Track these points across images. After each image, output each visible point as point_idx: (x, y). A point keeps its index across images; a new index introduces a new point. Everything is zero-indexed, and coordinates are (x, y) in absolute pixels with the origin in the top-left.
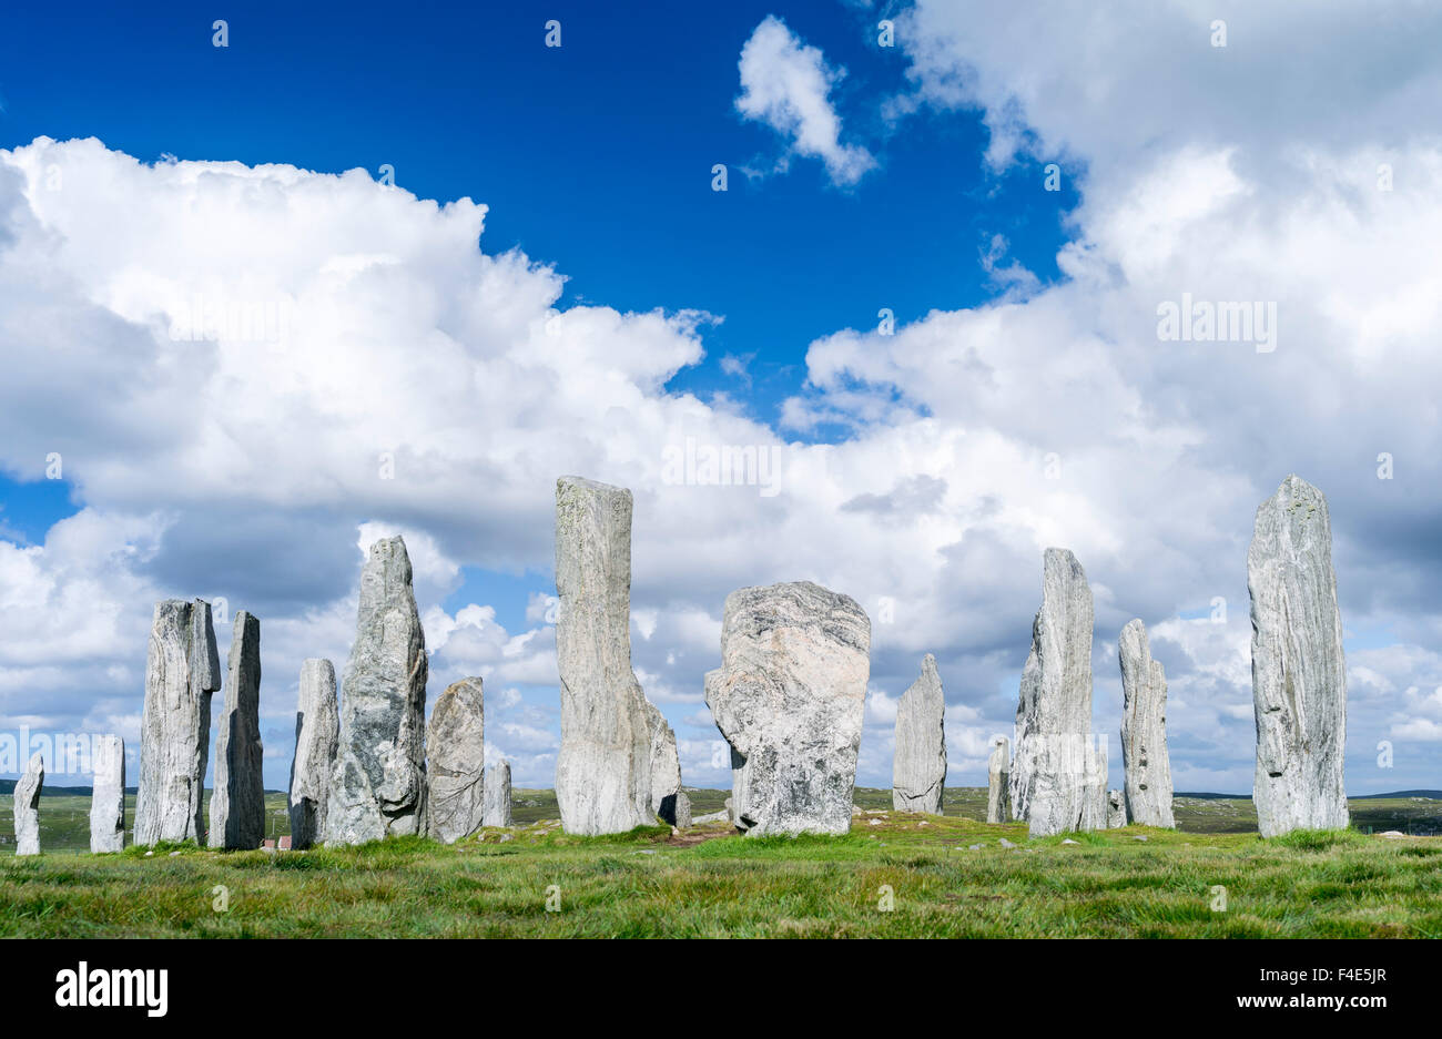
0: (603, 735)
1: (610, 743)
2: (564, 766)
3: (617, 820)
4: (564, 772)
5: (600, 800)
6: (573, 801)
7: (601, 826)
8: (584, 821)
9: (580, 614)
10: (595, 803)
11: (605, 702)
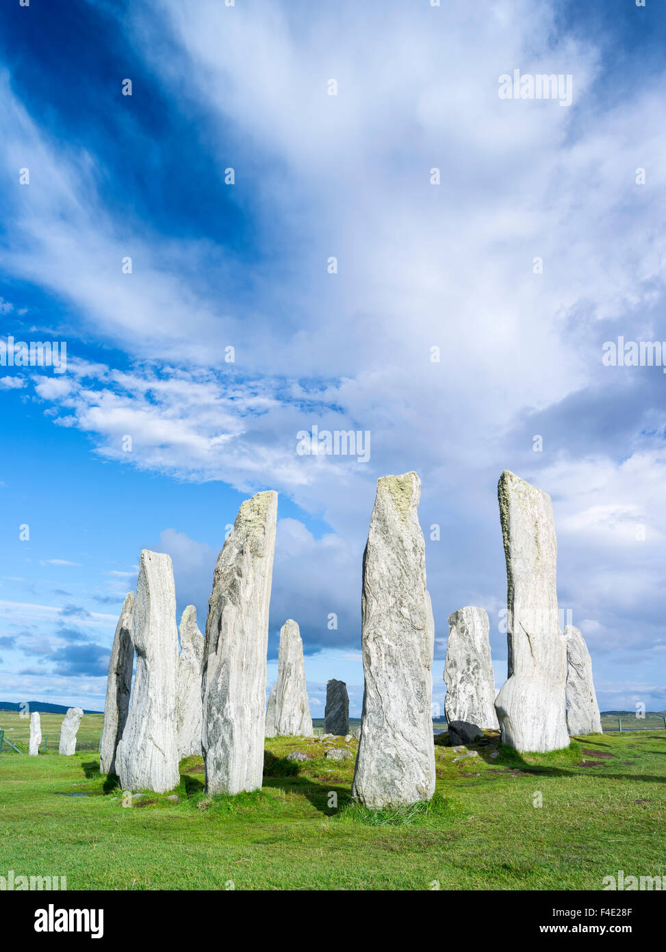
0: (552, 671)
1: (555, 678)
2: (523, 694)
3: (559, 739)
4: (523, 700)
5: (548, 723)
6: (530, 724)
7: (548, 744)
8: (537, 741)
9: (539, 576)
10: (545, 726)
11: (554, 645)
